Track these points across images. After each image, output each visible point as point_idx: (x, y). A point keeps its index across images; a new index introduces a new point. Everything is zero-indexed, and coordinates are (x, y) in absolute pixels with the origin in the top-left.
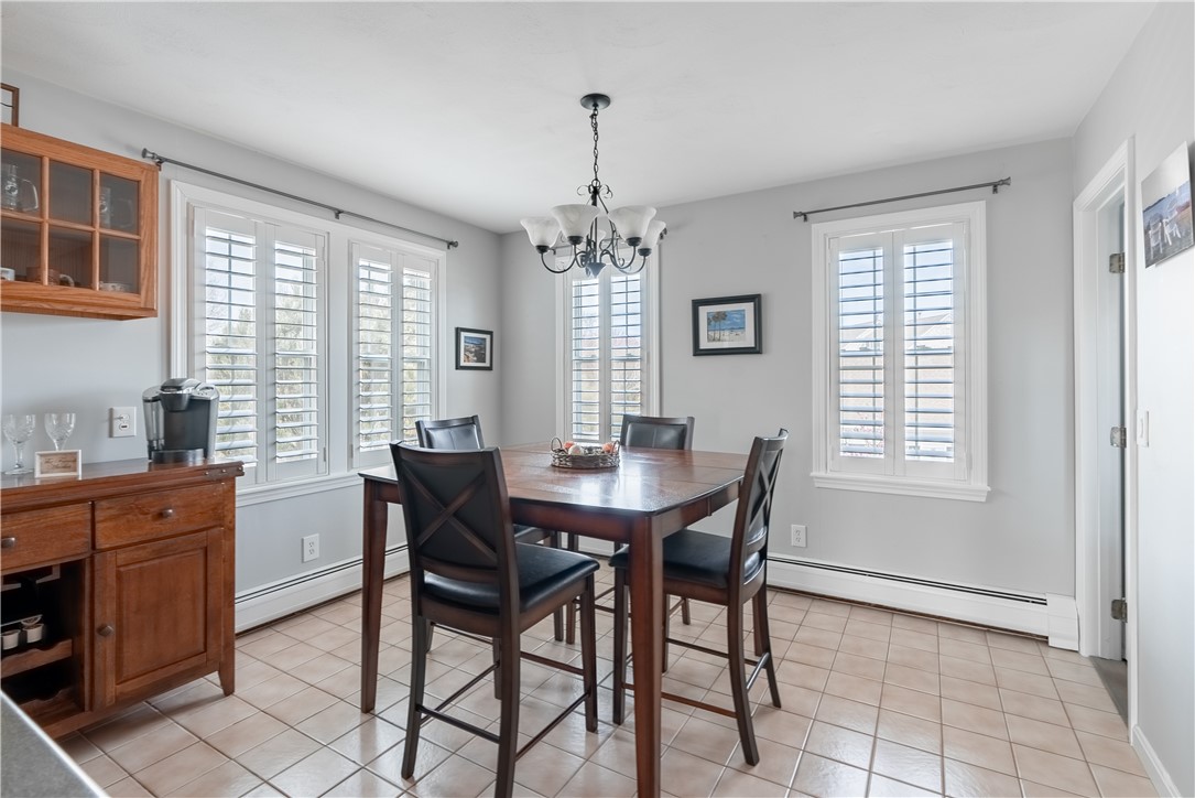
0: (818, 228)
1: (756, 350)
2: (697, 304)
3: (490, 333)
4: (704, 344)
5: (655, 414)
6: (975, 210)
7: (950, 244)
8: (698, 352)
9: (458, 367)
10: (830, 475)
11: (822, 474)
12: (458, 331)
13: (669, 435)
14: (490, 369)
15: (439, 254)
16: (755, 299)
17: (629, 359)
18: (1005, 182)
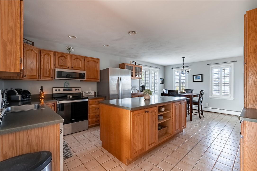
0: (210, 66)
1: (202, 81)
2: (193, 75)
3: (163, 79)
4: (194, 80)
5: (187, 89)
6: (232, 64)
7: (229, 69)
8: (193, 81)
9: (160, 83)
10: (212, 97)
11: (211, 97)
12: (160, 79)
13: (190, 91)
14: (163, 83)
15: (158, 70)
16: (202, 75)
17: (183, 82)
18: (236, 61)
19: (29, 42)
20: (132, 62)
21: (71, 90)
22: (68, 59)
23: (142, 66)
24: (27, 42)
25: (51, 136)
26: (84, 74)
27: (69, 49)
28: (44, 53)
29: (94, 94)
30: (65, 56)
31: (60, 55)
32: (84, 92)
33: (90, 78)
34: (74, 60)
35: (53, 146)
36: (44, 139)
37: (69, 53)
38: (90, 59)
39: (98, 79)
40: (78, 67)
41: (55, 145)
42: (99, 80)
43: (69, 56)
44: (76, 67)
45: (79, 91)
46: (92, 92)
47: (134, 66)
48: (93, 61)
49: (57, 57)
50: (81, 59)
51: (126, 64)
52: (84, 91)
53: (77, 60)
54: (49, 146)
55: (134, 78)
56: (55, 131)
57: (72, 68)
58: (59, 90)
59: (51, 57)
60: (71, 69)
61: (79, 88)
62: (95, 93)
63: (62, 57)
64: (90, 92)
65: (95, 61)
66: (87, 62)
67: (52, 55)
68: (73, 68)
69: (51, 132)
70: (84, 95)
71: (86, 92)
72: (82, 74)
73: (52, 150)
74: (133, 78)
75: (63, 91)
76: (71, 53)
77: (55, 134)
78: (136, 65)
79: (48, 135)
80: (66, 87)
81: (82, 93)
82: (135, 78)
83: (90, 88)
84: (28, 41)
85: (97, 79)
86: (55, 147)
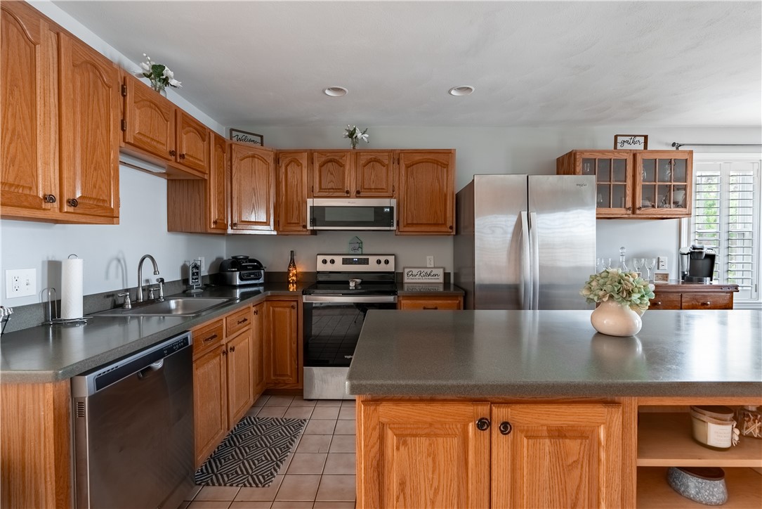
19: (250, 137)
20: (620, 139)
21: (366, 262)
22: (347, 167)
23: (691, 152)
24: (244, 138)
25: (27, 418)
26: (391, 208)
27: (352, 134)
28: (287, 160)
29: (441, 280)
30: (336, 158)
31: (323, 159)
32: (406, 270)
33: (417, 224)
34: (364, 166)
35: (35, 456)
36: (7, 424)
37: (354, 148)
38: (418, 157)
39: (449, 224)
40: (377, 189)
41: (40, 453)
42: (451, 228)
43: (349, 157)
44: (371, 189)
45: (390, 267)
46: (435, 271)
47: (635, 155)
48: (427, 161)
49: (317, 165)
50: (386, 162)
51: (582, 152)
52: (407, 268)
53: (373, 167)
54: (23, 452)
55: (634, 213)
56: (39, 405)
57: (358, 194)
58: (332, 262)
59: (303, 168)
60: (357, 197)
61: (391, 259)
62: (447, 275)
63: (330, 164)
64: (429, 271)
65: (436, 162)
66: (408, 167)
67: (305, 162)
68: (362, 194)
69: (27, 407)
70: (406, 280)
71: (415, 271)
72: (386, 210)
73: (33, 467)
74: (630, 212)
75: (343, 264)
76: (357, 147)
77: (39, 415)
78: (649, 148)
79: (18, 414)
80: (353, 252)
81: (402, 274)
82: (638, 212)
83: (428, 257)
84: (246, 135)
85: (444, 224)
86: (40, 461)
